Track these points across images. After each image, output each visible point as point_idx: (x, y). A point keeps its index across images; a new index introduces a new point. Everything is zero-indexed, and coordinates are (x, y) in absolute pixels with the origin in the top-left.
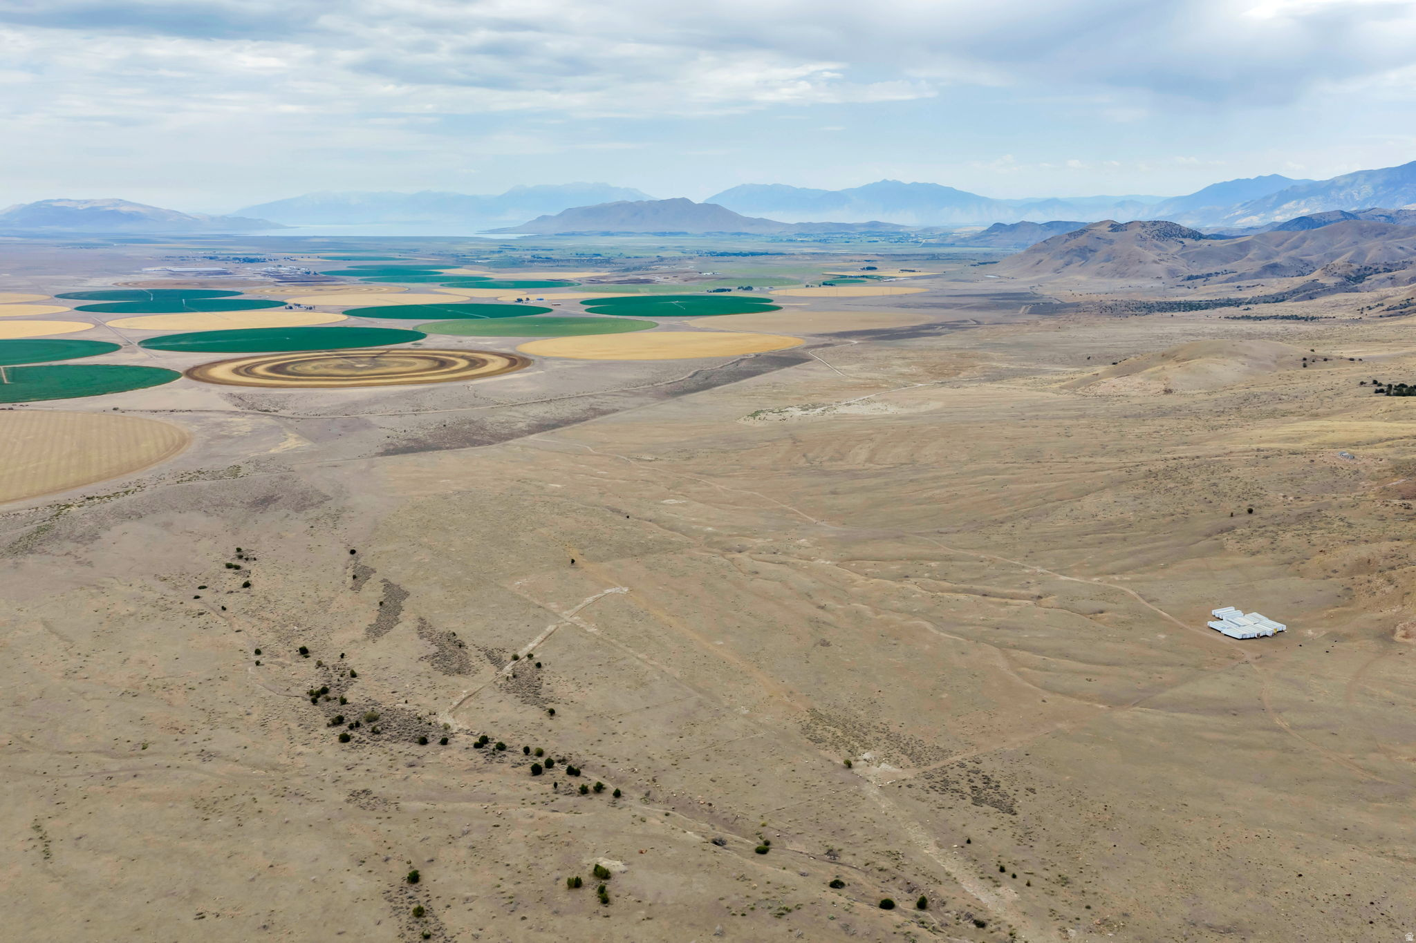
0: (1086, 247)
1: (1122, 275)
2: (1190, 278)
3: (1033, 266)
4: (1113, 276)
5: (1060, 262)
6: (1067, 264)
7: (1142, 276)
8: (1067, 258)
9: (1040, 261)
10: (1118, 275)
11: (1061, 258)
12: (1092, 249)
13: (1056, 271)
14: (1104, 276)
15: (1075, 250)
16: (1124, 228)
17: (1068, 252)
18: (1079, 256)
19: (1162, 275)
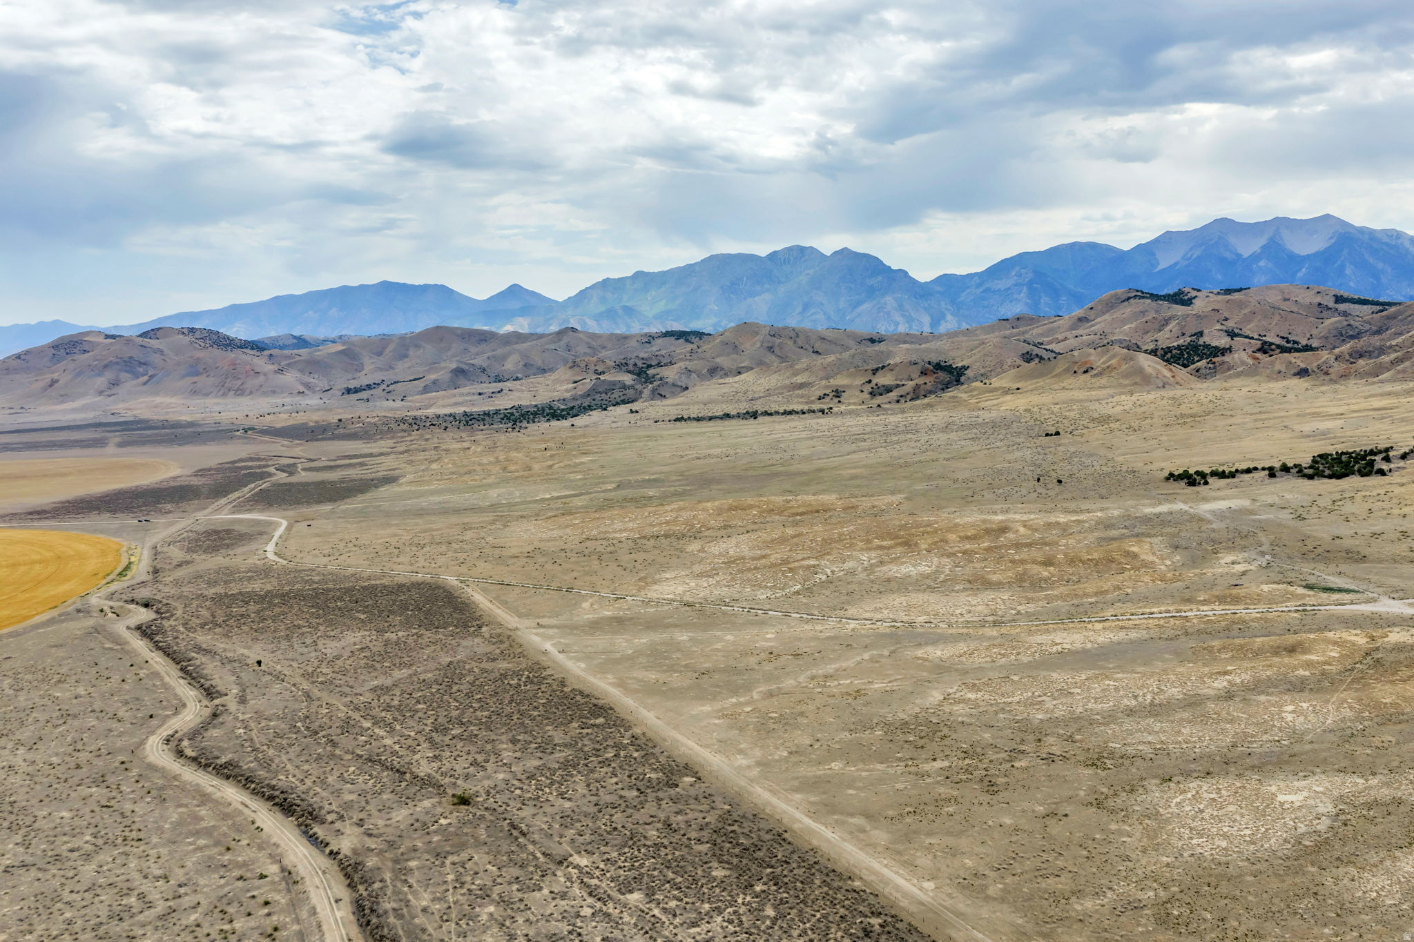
0: (131, 358)
1: (240, 392)
2: (349, 391)
3: (44, 389)
4: (224, 395)
5: (101, 382)
6: (115, 383)
7: (273, 392)
8: (109, 375)
9: (53, 382)
10: (232, 393)
11: (100, 375)
12: (143, 361)
13: (101, 393)
14: (207, 395)
15: (117, 363)
16: (153, 336)
17: (106, 366)
18: (126, 371)
19: (302, 389)
